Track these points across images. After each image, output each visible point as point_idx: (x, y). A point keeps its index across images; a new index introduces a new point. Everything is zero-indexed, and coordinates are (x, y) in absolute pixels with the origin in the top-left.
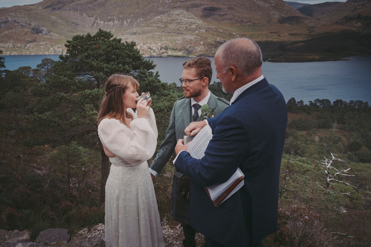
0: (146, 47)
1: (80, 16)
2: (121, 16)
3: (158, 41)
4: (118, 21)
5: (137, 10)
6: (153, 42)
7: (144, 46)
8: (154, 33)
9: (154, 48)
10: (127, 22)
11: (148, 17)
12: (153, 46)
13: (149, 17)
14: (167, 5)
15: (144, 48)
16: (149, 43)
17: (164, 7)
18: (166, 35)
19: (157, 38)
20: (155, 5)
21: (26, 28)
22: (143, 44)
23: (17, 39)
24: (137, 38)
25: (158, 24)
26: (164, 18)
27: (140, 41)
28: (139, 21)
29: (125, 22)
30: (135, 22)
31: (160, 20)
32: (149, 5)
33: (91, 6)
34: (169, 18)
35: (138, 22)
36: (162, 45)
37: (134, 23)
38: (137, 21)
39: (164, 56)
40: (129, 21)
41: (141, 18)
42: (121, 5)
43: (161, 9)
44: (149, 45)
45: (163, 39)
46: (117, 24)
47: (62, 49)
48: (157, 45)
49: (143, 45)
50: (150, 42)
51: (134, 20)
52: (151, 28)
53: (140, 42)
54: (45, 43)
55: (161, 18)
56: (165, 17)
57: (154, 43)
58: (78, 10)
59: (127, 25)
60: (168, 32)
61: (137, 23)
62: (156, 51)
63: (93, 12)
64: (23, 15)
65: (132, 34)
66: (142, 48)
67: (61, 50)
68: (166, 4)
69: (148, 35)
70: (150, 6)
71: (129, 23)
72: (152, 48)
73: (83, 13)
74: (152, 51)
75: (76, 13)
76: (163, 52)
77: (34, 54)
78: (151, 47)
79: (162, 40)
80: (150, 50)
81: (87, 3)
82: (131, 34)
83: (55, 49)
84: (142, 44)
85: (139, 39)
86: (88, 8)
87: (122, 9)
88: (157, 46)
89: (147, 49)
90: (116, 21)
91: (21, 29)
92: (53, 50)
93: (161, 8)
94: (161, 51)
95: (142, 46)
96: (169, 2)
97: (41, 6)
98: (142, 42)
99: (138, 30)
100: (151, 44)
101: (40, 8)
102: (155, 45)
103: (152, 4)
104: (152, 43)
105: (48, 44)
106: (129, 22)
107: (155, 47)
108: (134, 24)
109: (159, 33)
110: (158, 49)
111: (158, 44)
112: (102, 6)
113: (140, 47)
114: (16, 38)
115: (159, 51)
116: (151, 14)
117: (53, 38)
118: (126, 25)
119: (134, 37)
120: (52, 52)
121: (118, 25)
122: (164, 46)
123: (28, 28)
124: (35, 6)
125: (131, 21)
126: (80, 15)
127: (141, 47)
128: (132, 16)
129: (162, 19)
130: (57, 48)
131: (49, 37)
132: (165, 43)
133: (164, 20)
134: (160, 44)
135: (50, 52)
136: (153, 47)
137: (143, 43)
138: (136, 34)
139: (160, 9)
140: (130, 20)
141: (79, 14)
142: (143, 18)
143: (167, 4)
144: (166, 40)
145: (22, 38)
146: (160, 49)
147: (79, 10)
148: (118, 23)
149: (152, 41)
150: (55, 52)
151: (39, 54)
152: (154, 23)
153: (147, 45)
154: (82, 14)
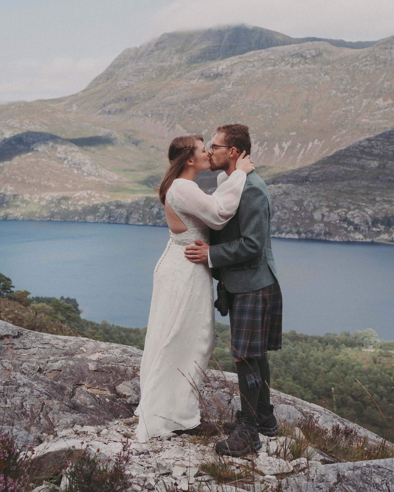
0: (336, 216)
1: (169, 131)
2: (266, 134)
3: (366, 203)
4: (259, 145)
5: (306, 120)
6: (354, 204)
7: (332, 215)
8: (353, 182)
9: (357, 221)
10: (281, 148)
11: (334, 137)
12: (353, 215)
13: (336, 139)
14: (381, 111)
15: (330, 219)
16: (342, 207)
17: (375, 115)
18: (383, 188)
19: (362, 194)
20: (351, 109)
21: (43, 157)
22: (328, 209)
23: (23, 181)
24: (311, 192)
25: (362, 158)
26: (377, 146)
27: (320, 201)
28: (312, 148)
29: (276, 149)
30: (301, 148)
31: (366, 150)
32: (336, 110)
33: (195, 108)
34: (388, 145)
35: (308, 149)
36: (376, 213)
37: (300, 151)
38: (307, 147)
39: (382, 241)
40: (286, 145)
41: (316, 141)
42: (267, 108)
43: (367, 120)
44: (344, 213)
45: (378, 199)
46: (258, 151)
47: (127, 211)
48: (365, 214)
49: (329, 212)
50: (345, 204)
51: (299, 145)
52: (346, 168)
53: (321, 204)
54: (88, 194)
55: (370, 145)
56: (379, 143)
57: (356, 209)
58: (165, 118)
59: (282, 156)
60: (389, 181)
61: (305, 151)
62: (362, 228)
63: (201, 122)
64: (37, 126)
65: (297, 182)
66: (325, 219)
67: (125, 213)
68: (379, 109)
69: (339, 186)
70: (338, 111)
71: (287, 150)
72: (352, 220)
73: (175, 124)
74: (351, 227)
75: (158, 122)
76: (378, 230)
77: (61, 218)
78: (348, 216)
79: (374, 199)
80: (346, 226)
81: (187, 101)
82: (294, 181)
83: (111, 210)
84: (325, 210)
85: (318, 195)
86: (189, 112)
87: (271, 117)
88: (363, 216)
89: (338, 221)
90: (255, 144)
91: (33, 160)
92: (105, 212)
93: (366, 118)
94: (374, 229)
95: (326, 214)
96: (386, 103)
97: (77, 105)
98: (325, 204)
99: (312, 171)
100: (349, 209)
101: (75, 108)
102: (358, 214)
103: (343, 109)
104: (352, 208)
105: (94, 196)
106: (286, 148)
107: (359, 218)
108: (298, 154)
109: (365, 183)
110: (368, 224)
111: (366, 209)
112: (222, 108)
113: (320, 217)
114: (19, 179)
115: (369, 228)
116: (340, 131)
117: (106, 182)
118: (280, 156)
119: (305, 191)
120: (104, 215)
121: (260, 154)
122: (380, 216)
123: (49, 157)
124: (63, 103)
125: (292, 147)
126: (168, 128)
127: (323, 216)
128: (294, 133)
129: (372, 147)
130: (115, 208)
131: (97, 180)
132: (384, 208)
133: (376, 149)
134: (370, 212)
135: (99, 216)
136: (354, 218)
137: (327, 207)
138: (306, 181)
139: (364, 120)
140: (289, 143)
141: (166, 125)
142: (320, 140)
143: (381, 109)
144: (384, 201)
145: (34, 181)
146: (370, 224)
147: (167, 117)
148: (260, 149)
149: (350, 203)
150: (110, 217)
151: (73, 220)
152: (351, 156)
153: (338, 213)
154: (173, 127)
